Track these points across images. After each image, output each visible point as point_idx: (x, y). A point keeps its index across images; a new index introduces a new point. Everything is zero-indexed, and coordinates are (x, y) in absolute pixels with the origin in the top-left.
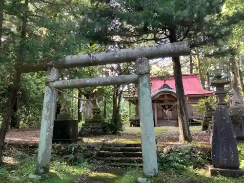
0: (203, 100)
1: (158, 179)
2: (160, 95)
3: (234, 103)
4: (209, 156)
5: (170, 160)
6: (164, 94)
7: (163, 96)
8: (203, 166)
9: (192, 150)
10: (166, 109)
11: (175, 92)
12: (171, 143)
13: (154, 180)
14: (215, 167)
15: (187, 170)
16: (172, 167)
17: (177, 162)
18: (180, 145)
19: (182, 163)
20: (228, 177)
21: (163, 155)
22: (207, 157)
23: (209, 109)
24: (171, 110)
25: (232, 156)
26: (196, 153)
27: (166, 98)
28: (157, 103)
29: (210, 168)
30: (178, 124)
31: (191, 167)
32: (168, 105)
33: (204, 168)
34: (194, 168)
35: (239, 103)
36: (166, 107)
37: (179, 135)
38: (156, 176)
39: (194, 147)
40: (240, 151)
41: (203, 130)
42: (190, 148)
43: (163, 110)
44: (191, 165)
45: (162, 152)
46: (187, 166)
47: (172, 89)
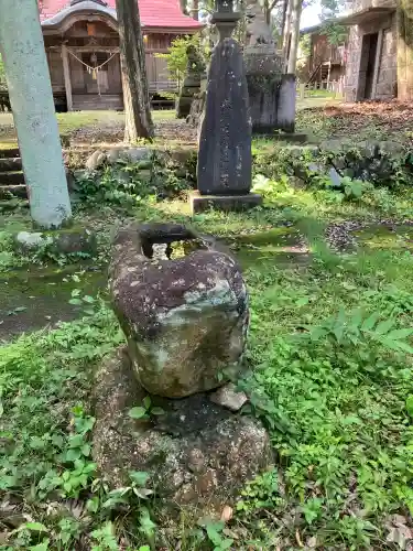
0: (181, 42)
1: (71, 231)
2: (74, 20)
3: (253, 40)
4: (192, 171)
5: (103, 186)
6: (83, 18)
7: (83, 25)
8: (177, 193)
9: (156, 160)
10: (92, 65)
11: (114, 14)
12: (104, 145)
13: (62, 236)
14: (202, 193)
15: (142, 205)
16: (108, 200)
17: (121, 187)
18: (127, 148)
19: (132, 191)
20: (226, 211)
21: (86, 175)
22: (187, 174)
23: (194, 65)
24: (105, 68)
25: (239, 167)
26: (163, 166)
27: (91, 31)
28: (67, 44)
29: (193, 196)
30: (123, 105)
31: (152, 198)
32: (98, 54)
33: (181, 199)
34: (158, 201)
35: (264, 42)
36: (94, 59)
37: (123, 127)
38: (66, 224)
39: (161, 152)
40: (254, 157)
41: (180, 117)
42: (150, 155)
43: (85, 68)
44: (153, 193)
45: (83, 167)
46: (143, 197)
47: (105, 5)
